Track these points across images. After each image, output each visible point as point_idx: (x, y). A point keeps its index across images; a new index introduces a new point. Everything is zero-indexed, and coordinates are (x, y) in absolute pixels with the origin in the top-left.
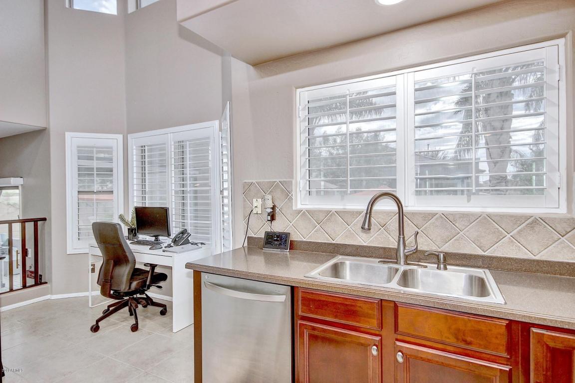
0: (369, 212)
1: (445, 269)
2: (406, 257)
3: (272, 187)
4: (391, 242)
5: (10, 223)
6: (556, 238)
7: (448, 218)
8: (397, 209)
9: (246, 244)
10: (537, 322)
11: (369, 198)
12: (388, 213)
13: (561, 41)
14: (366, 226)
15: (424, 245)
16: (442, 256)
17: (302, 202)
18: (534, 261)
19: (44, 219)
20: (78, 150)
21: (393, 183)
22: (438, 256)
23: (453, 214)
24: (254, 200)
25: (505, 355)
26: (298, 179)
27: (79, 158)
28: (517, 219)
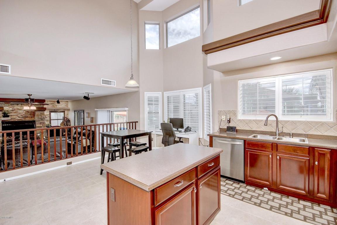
0: (267, 120)
1: (293, 138)
2: (279, 134)
3: (229, 112)
4: (274, 130)
5: (124, 123)
6: (329, 128)
7: (293, 123)
8: (276, 119)
9: (219, 130)
10: (316, 147)
11: (267, 116)
12: (273, 121)
13: (331, 69)
14: (266, 124)
15: (285, 131)
16: (291, 134)
17: (240, 117)
18: (322, 135)
19: (137, 122)
20: (148, 98)
21: (274, 111)
22: (290, 134)
23: (295, 121)
24: (222, 116)
25: (308, 155)
26: (239, 110)
27: (148, 101)
28: (317, 123)
